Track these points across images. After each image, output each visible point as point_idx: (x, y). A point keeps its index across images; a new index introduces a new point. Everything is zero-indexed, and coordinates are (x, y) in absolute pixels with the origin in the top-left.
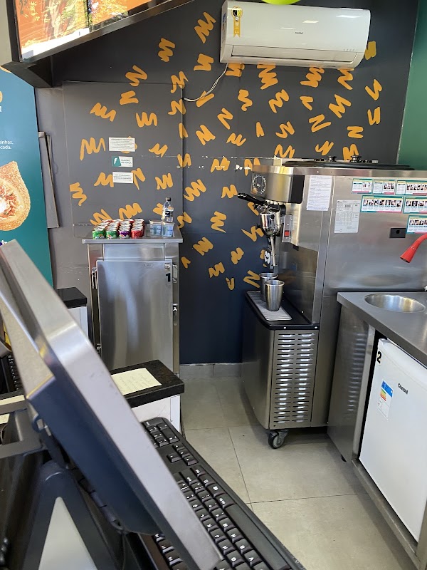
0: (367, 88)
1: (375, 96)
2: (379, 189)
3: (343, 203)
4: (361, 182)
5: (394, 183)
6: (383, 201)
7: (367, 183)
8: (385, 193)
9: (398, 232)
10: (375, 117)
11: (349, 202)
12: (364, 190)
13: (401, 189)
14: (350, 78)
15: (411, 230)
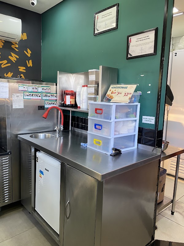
0: (25, 51)
1: (29, 55)
2: (30, 89)
3: (15, 95)
4: (22, 86)
5: (37, 87)
6: (33, 94)
7: (25, 86)
8: (34, 91)
9: (41, 107)
10: (30, 64)
11: (18, 94)
12: (24, 89)
13: (40, 90)
14: (17, 46)
15: (46, 106)
